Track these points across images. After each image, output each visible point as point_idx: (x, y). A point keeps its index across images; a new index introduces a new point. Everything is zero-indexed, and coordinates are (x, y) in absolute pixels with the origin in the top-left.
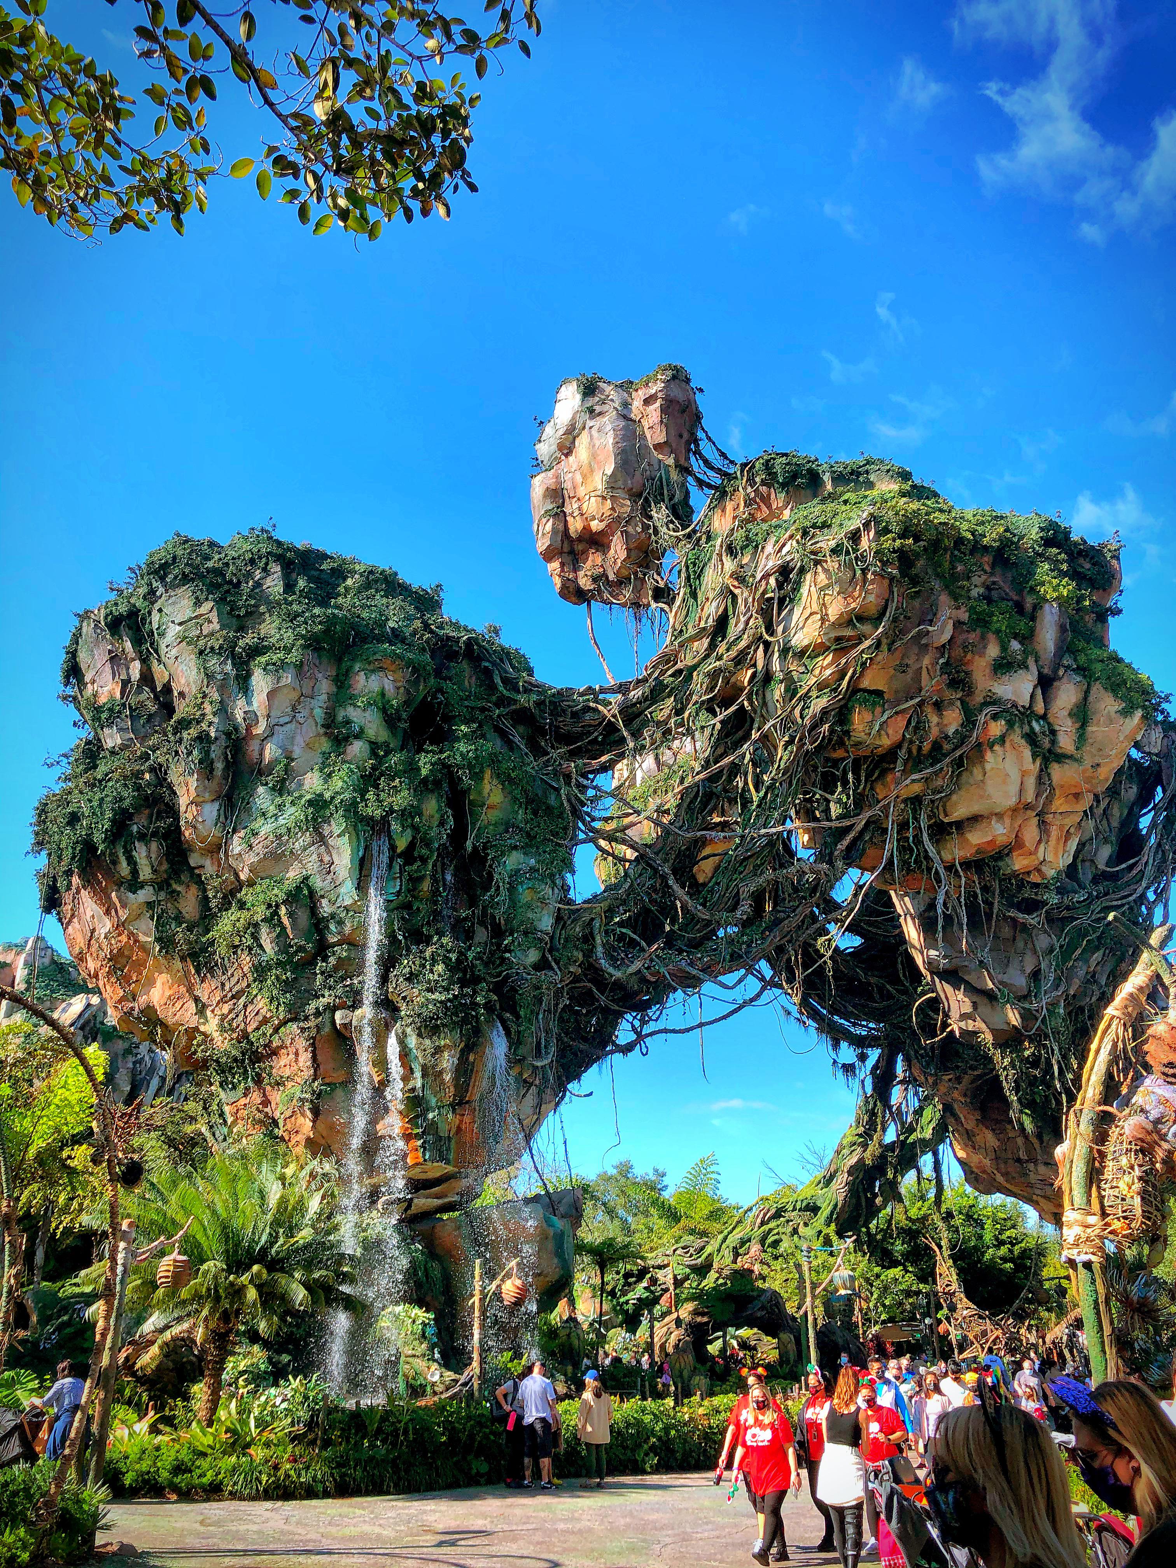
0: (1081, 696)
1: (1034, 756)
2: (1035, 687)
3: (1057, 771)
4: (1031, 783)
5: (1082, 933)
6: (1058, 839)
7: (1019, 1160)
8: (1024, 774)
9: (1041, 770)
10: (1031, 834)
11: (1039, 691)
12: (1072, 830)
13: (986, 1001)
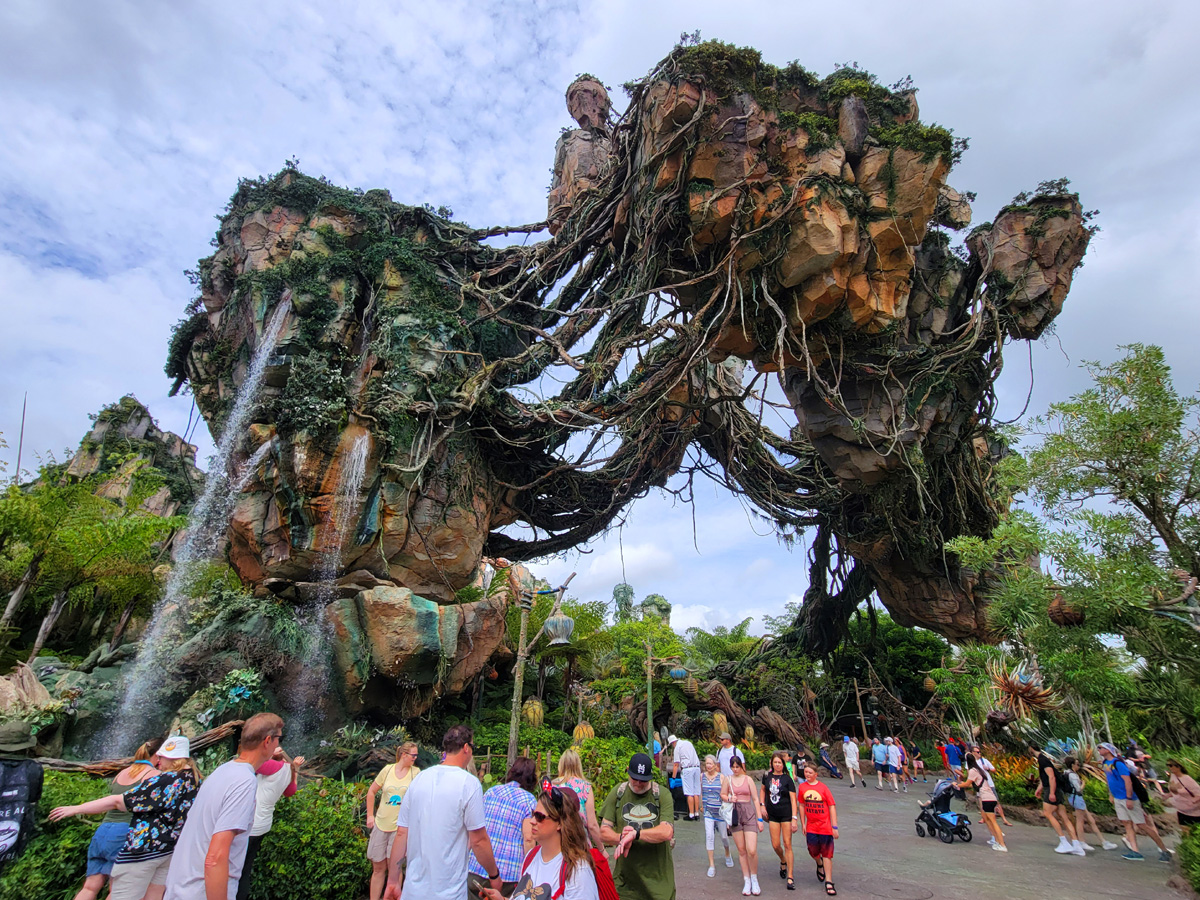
0: (885, 162)
1: (851, 215)
2: (844, 164)
3: (876, 229)
4: (852, 239)
5: (926, 381)
6: (889, 293)
7: (924, 599)
8: (844, 230)
9: (860, 228)
10: (861, 287)
11: (848, 166)
12: (901, 288)
13: (856, 451)
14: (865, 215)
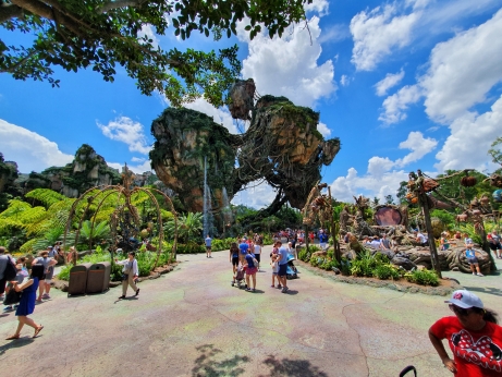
0: (312, 137)
3: (308, 149)
4: (304, 151)
6: (307, 159)
10: (303, 158)
11: (306, 136)
12: (309, 157)
14: (306, 146)
